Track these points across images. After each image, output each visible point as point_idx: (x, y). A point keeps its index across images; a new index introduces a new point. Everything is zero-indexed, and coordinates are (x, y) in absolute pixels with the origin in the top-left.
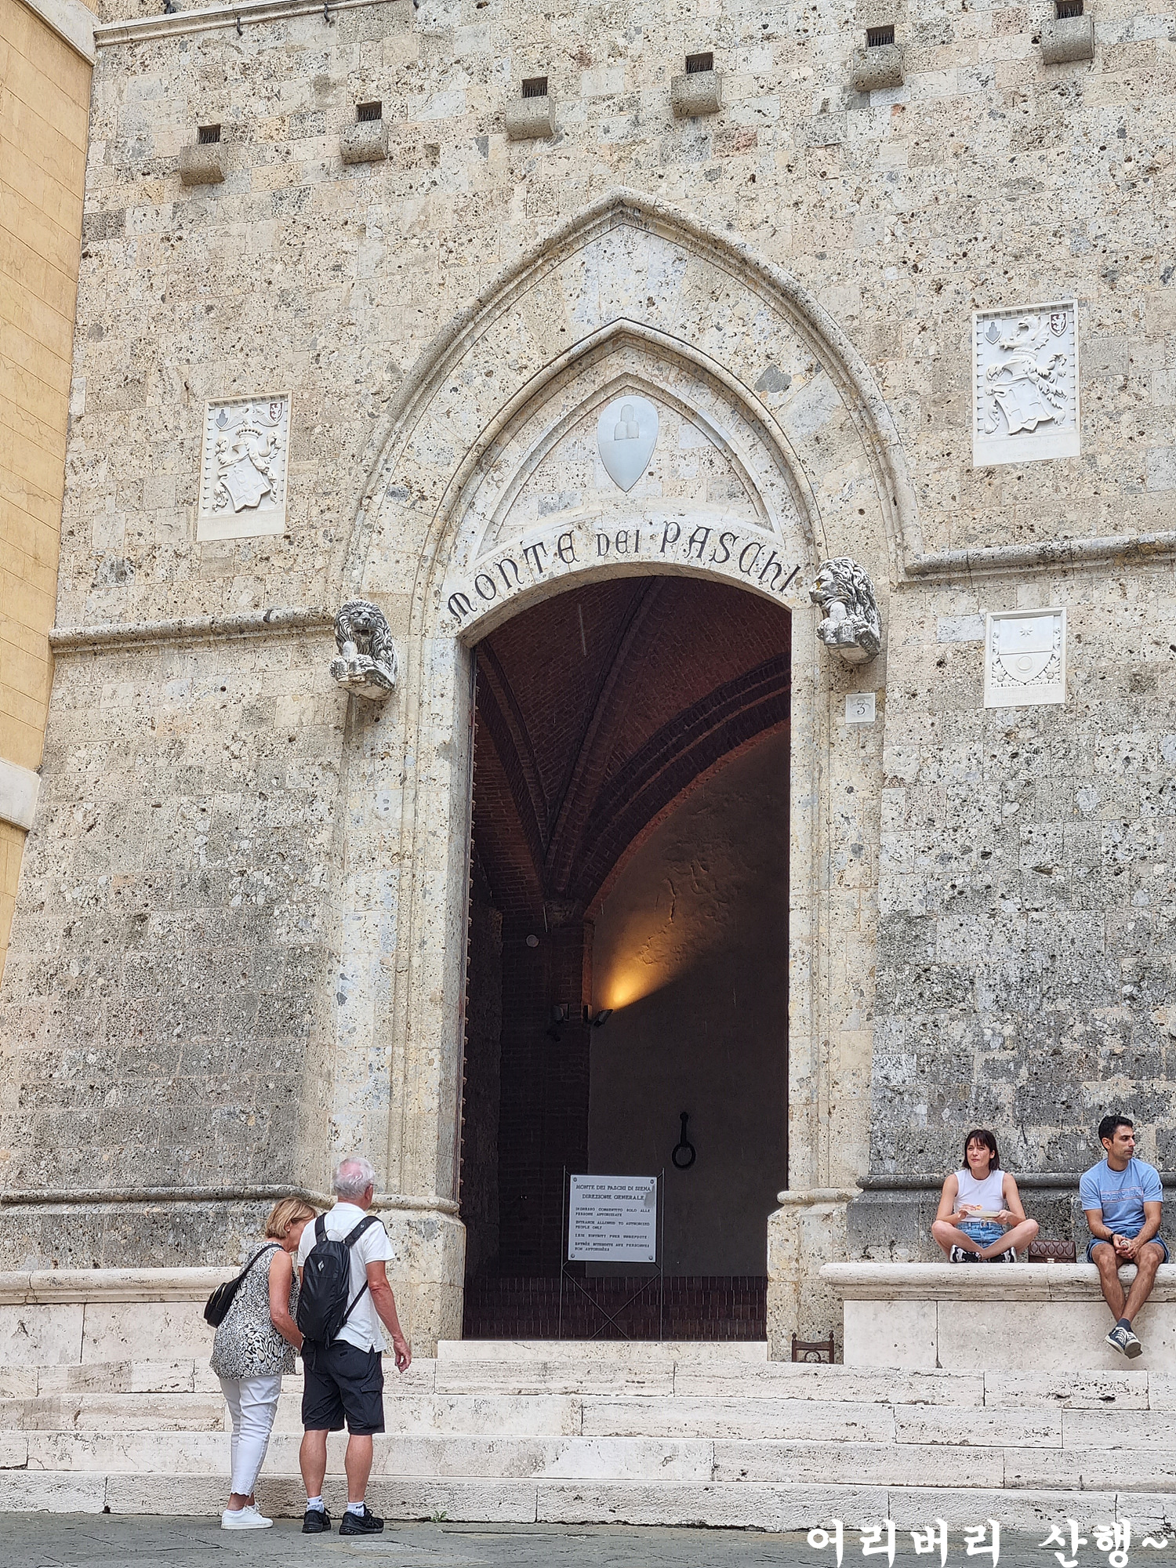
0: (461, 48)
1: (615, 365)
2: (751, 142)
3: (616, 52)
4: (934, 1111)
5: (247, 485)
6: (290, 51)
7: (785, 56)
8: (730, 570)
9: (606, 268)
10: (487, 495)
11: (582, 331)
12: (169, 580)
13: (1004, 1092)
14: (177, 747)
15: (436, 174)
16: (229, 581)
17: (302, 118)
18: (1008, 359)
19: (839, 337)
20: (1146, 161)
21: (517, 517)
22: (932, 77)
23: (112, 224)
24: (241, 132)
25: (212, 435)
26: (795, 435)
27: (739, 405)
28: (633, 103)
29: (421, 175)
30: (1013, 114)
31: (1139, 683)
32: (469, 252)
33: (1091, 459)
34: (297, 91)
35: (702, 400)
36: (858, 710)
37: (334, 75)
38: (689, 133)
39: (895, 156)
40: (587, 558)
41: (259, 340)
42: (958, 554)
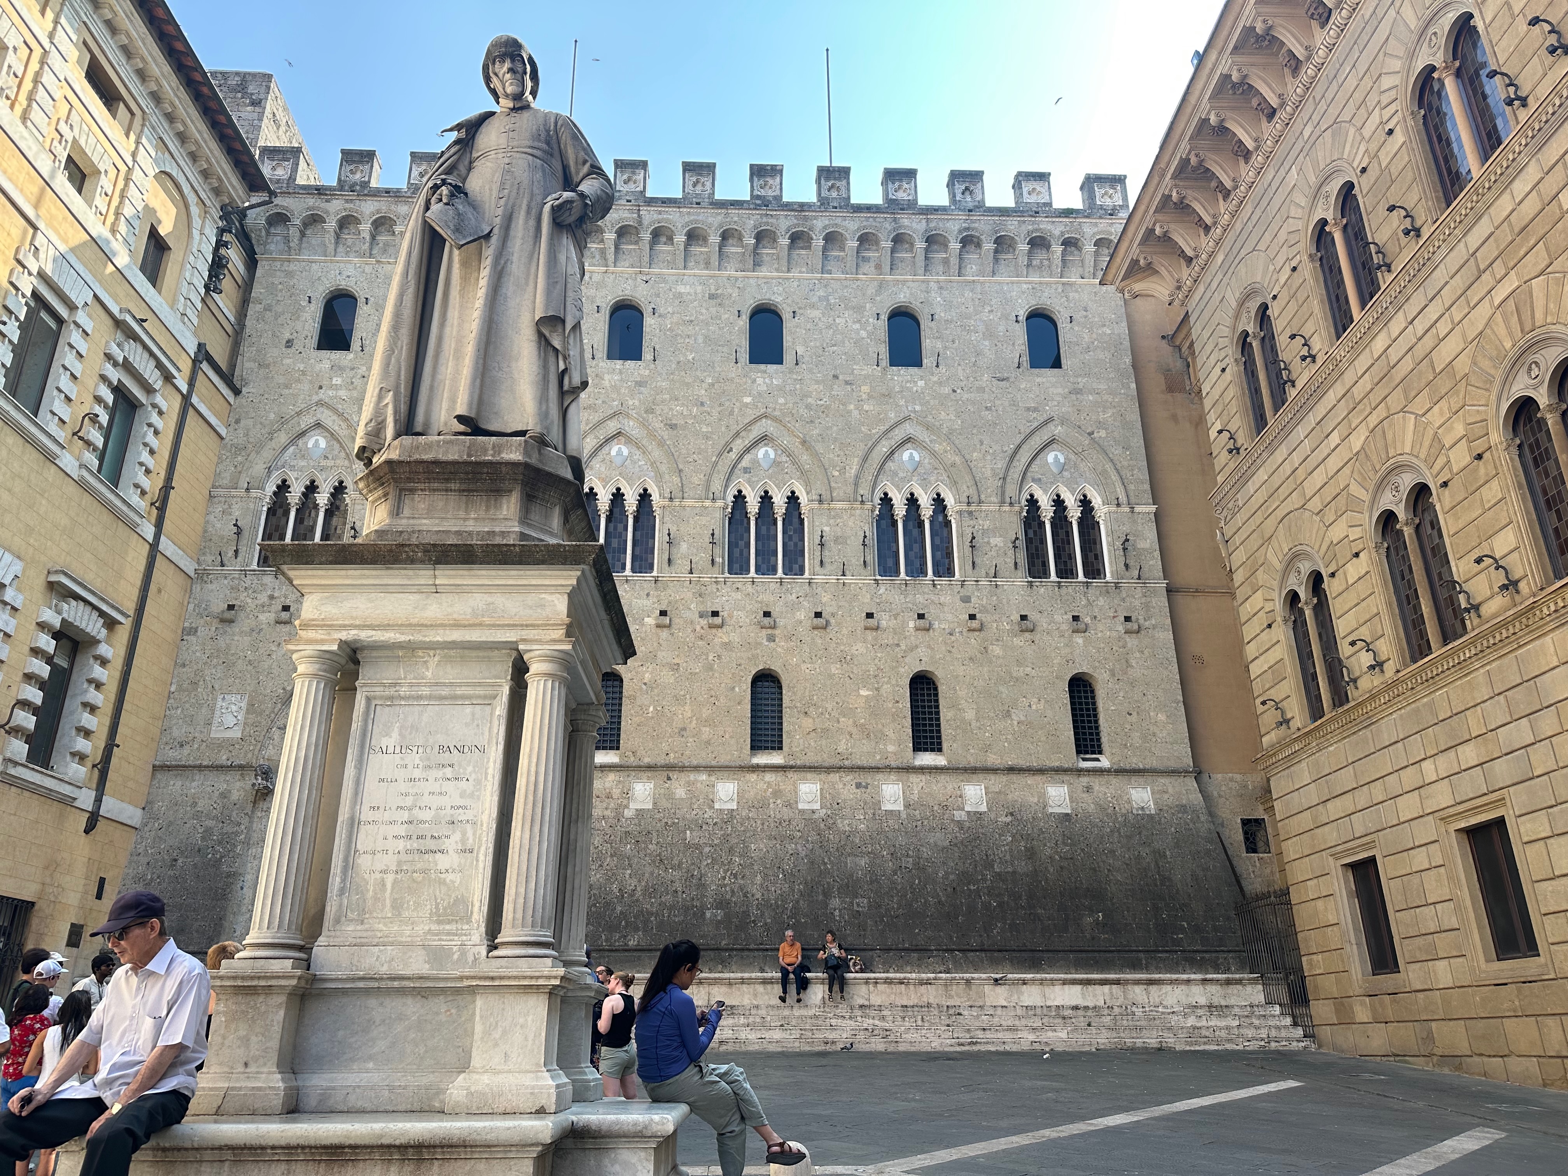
5: (230, 721)
6: (262, 585)
12: (198, 748)
16: (220, 751)
17: (263, 607)
23: (193, 631)
24: (242, 608)
25: (220, 703)
34: (263, 598)
37: (276, 595)
41: (239, 675)
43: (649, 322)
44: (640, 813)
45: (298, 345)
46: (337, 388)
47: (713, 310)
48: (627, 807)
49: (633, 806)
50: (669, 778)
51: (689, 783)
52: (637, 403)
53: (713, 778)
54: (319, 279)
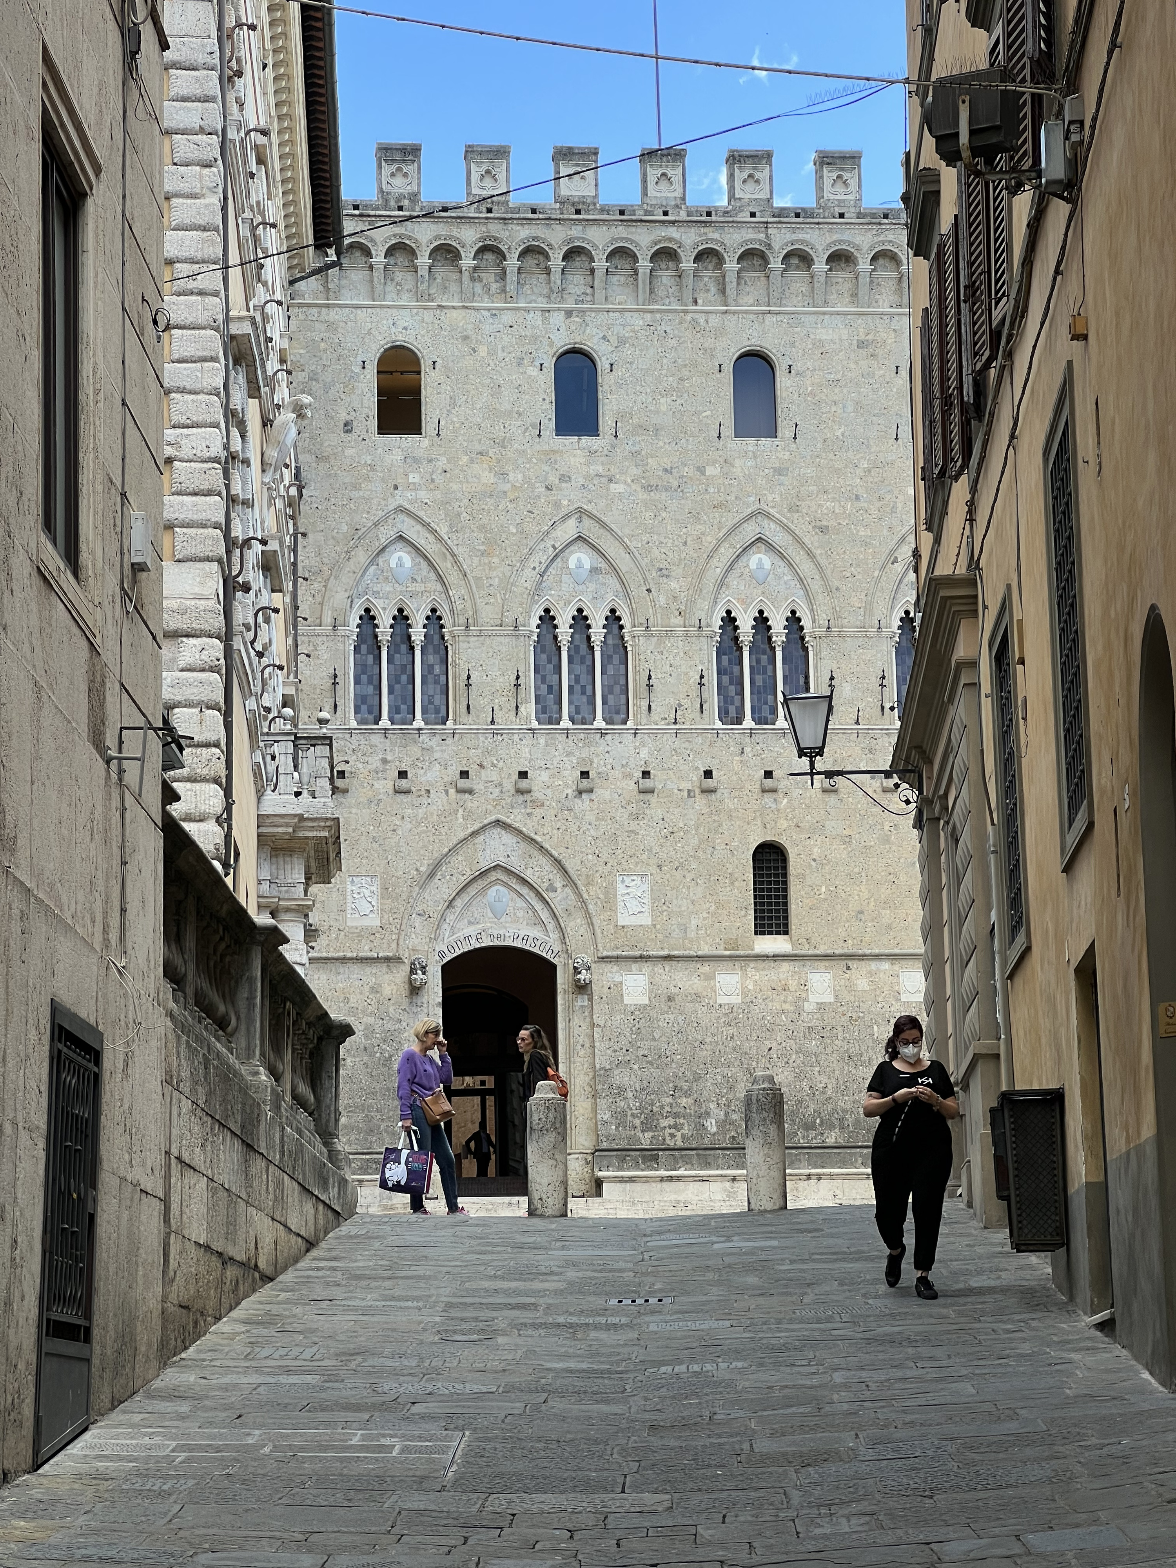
0: (437, 755)
1: (494, 876)
2: (543, 805)
3: (494, 766)
4: (617, 1128)
5: (365, 908)
6: (371, 746)
7: (552, 776)
8: (536, 950)
9: (492, 842)
10: (450, 917)
11: (485, 865)
12: (337, 938)
13: (637, 1122)
14: (347, 1000)
15: (429, 801)
16: (360, 941)
17: (377, 773)
18: (629, 890)
19: (575, 877)
20: (671, 830)
21: (460, 925)
22: (602, 791)
24: (353, 774)
25: (349, 887)
26: (559, 908)
27: (538, 894)
28: (501, 785)
29: (425, 800)
30: (630, 808)
31: (670, 999)
32: (443, 830)
33: (654, 926)
34: (375, 762)
35: (525, 891)
36: (582, 1001)
37: (389, 758)
38: (521, 798)
39: (590, 817)
40: (486, 942)
41: (366, 854)
42: (615, 953)
43: (783, 381)
44: (821, 1006)
45: (359, 428)
46: (414, 487)
47: (863, 363)
48: (806, 1000)
49: (812, 998)
50: (848, 968)
51: (870, 973)
52: (778, 499)
53: (896, 967)
54: (369, 333)
